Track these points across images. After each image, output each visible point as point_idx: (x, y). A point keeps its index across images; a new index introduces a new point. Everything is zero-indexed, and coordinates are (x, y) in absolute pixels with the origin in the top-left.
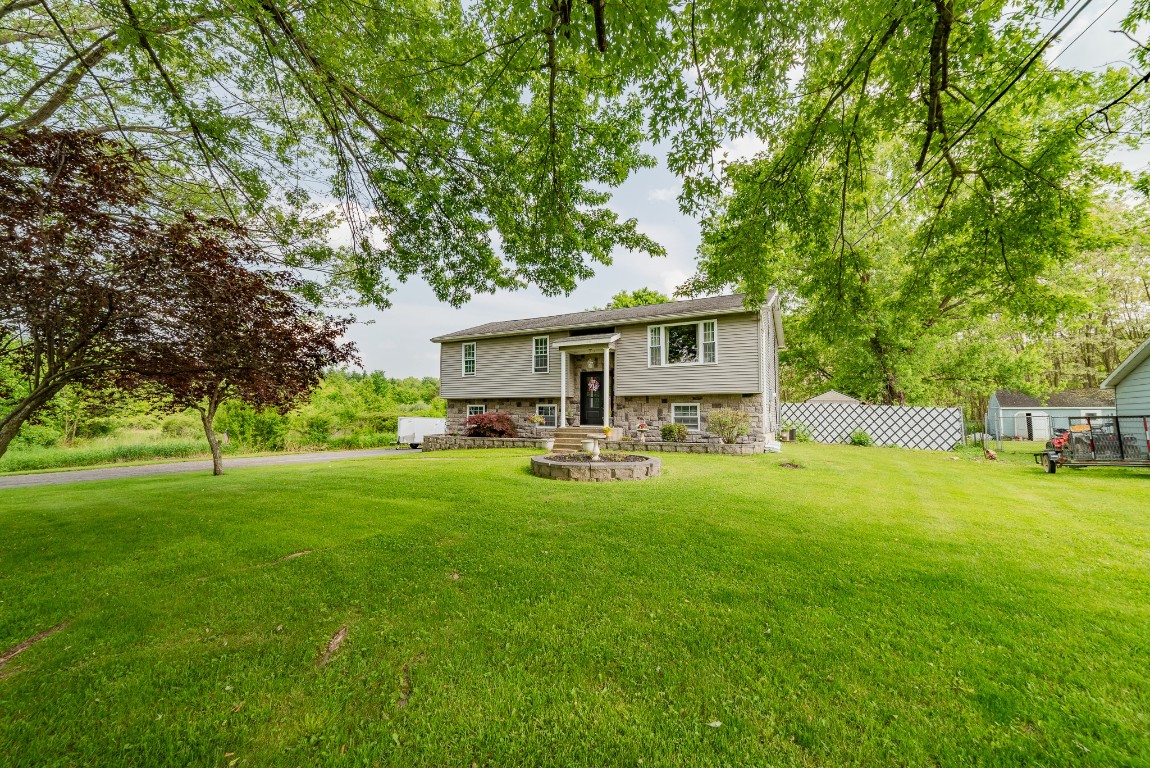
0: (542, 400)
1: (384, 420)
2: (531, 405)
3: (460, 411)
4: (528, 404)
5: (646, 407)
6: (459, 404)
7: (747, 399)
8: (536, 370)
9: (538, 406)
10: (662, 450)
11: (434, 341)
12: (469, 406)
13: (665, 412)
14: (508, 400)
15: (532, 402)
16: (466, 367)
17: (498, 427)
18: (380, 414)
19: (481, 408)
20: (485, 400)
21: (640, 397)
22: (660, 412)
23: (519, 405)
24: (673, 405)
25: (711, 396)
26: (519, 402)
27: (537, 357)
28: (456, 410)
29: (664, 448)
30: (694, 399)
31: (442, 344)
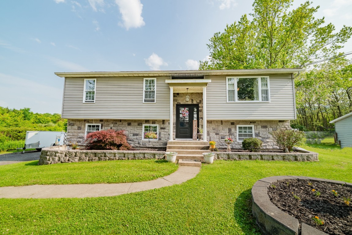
0: (147, 121)
1: (19, 132)
2: (139, 125)
3: (79, 128)
4: (136, 124)
5: (221, 127)
6: (78, 123)
7: (281, 123)
8: (145, 101)
9: (144, 125)
10: (262, 159)
11: (58, 74)
12: (87, 124)
13: (233, 130)
14: (120, 121)
15: (140, 123)
16: (87, 97)
17: (117, 141)
18: (17, 128)
19: (98, 126)
20: (101, 120)
21: (217, 121)
22: (230, 130)
23: (129, 124)
24: (238, 126)
25: (261, 121)
26: (129, 123)
27: (146, 92)
28: (76, 127)
29: (264, 157)
30: (251, 122)
31: (66, 78)
